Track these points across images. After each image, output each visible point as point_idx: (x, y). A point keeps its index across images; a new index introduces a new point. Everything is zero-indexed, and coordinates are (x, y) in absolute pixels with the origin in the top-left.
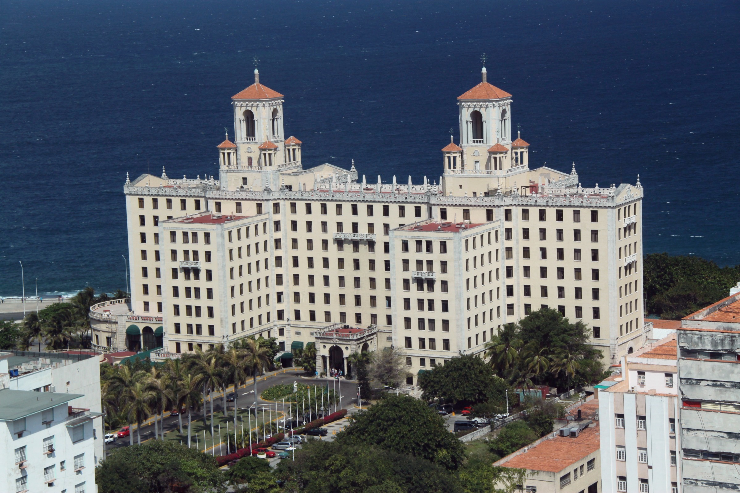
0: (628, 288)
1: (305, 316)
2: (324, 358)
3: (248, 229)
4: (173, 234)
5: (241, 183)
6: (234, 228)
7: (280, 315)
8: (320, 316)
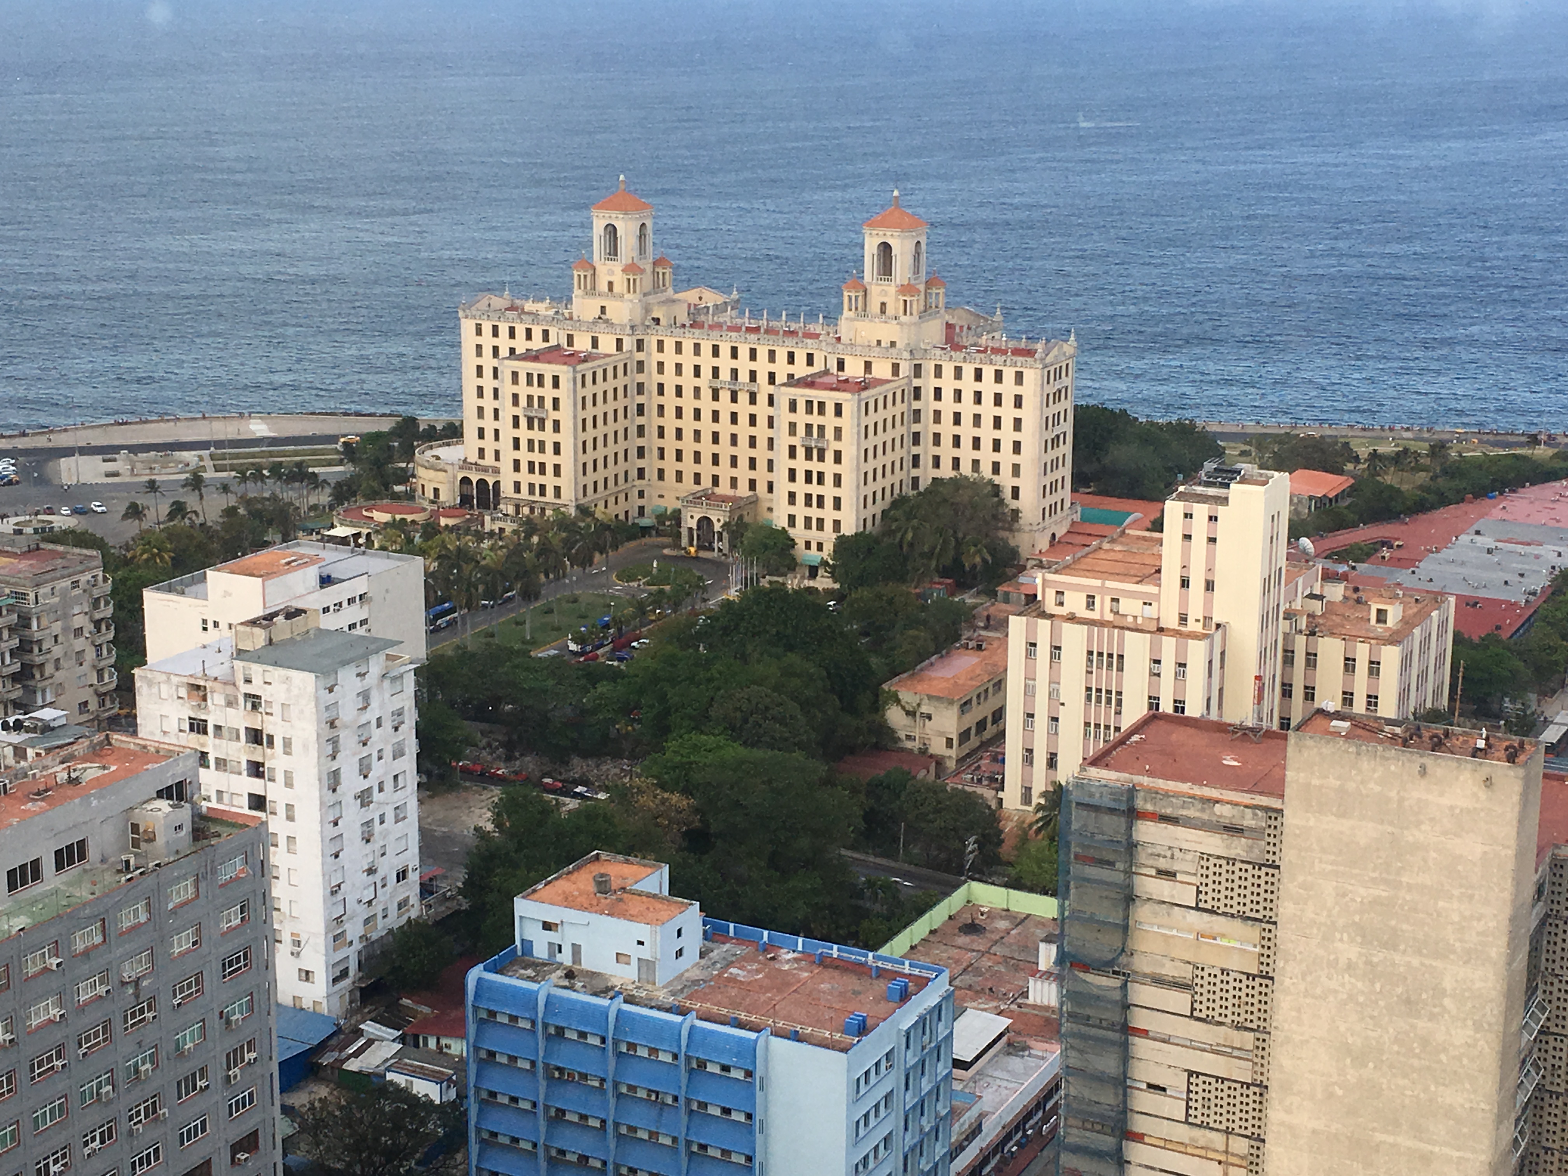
0: (1055, 464)
1: (670, 475)
2: (690, 530)
3: (605, 371)
4: (515, 375)
5: (598, 313)
6: (588, 369)
7: (641, 473)
8: (688, 478)
